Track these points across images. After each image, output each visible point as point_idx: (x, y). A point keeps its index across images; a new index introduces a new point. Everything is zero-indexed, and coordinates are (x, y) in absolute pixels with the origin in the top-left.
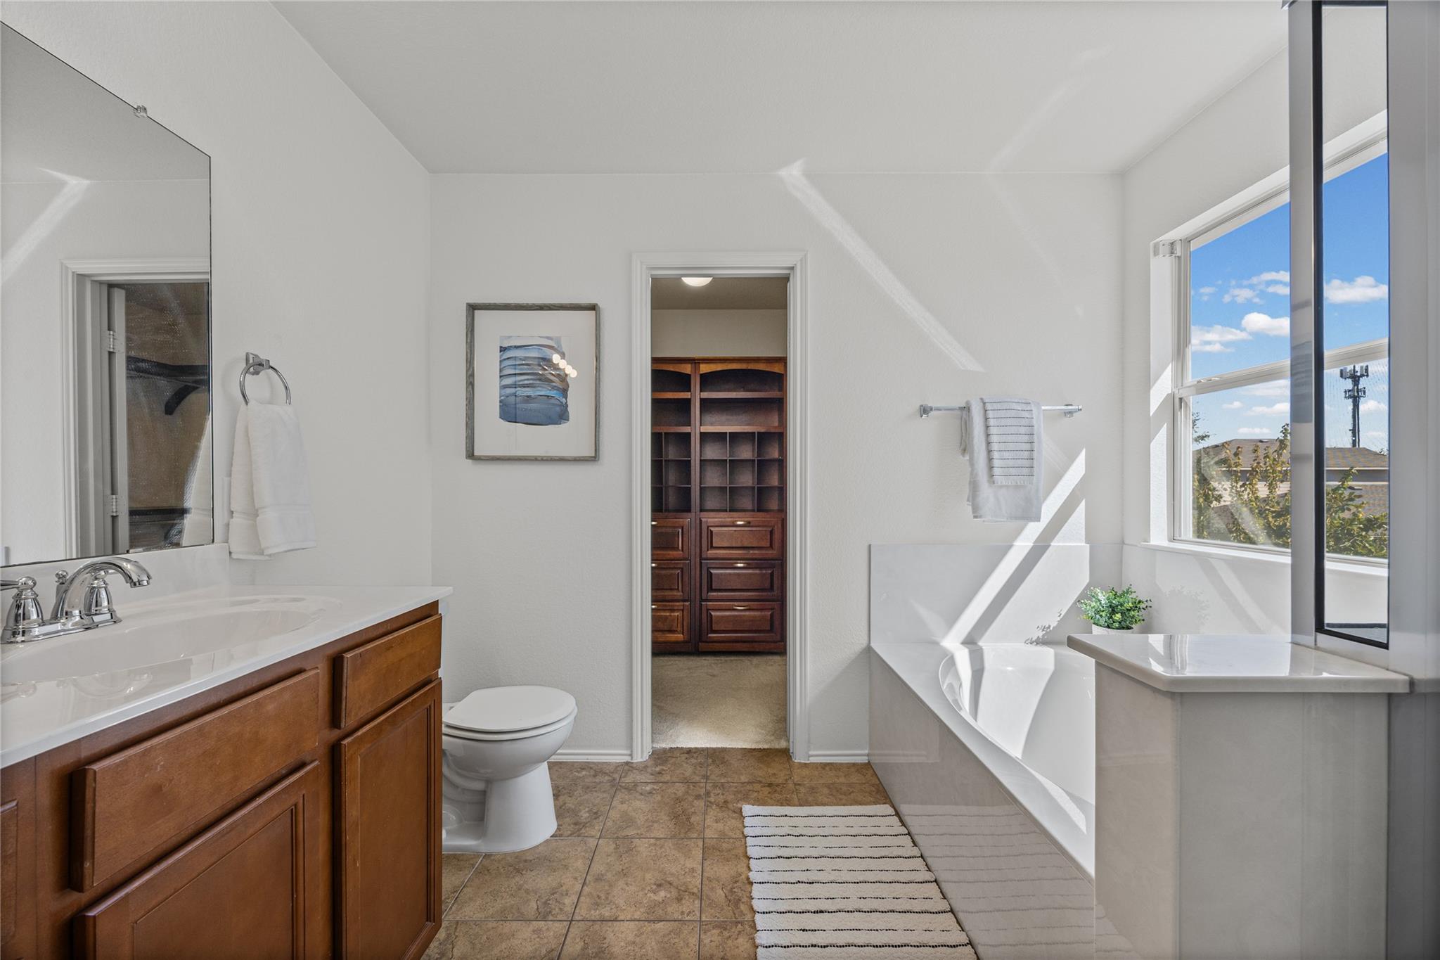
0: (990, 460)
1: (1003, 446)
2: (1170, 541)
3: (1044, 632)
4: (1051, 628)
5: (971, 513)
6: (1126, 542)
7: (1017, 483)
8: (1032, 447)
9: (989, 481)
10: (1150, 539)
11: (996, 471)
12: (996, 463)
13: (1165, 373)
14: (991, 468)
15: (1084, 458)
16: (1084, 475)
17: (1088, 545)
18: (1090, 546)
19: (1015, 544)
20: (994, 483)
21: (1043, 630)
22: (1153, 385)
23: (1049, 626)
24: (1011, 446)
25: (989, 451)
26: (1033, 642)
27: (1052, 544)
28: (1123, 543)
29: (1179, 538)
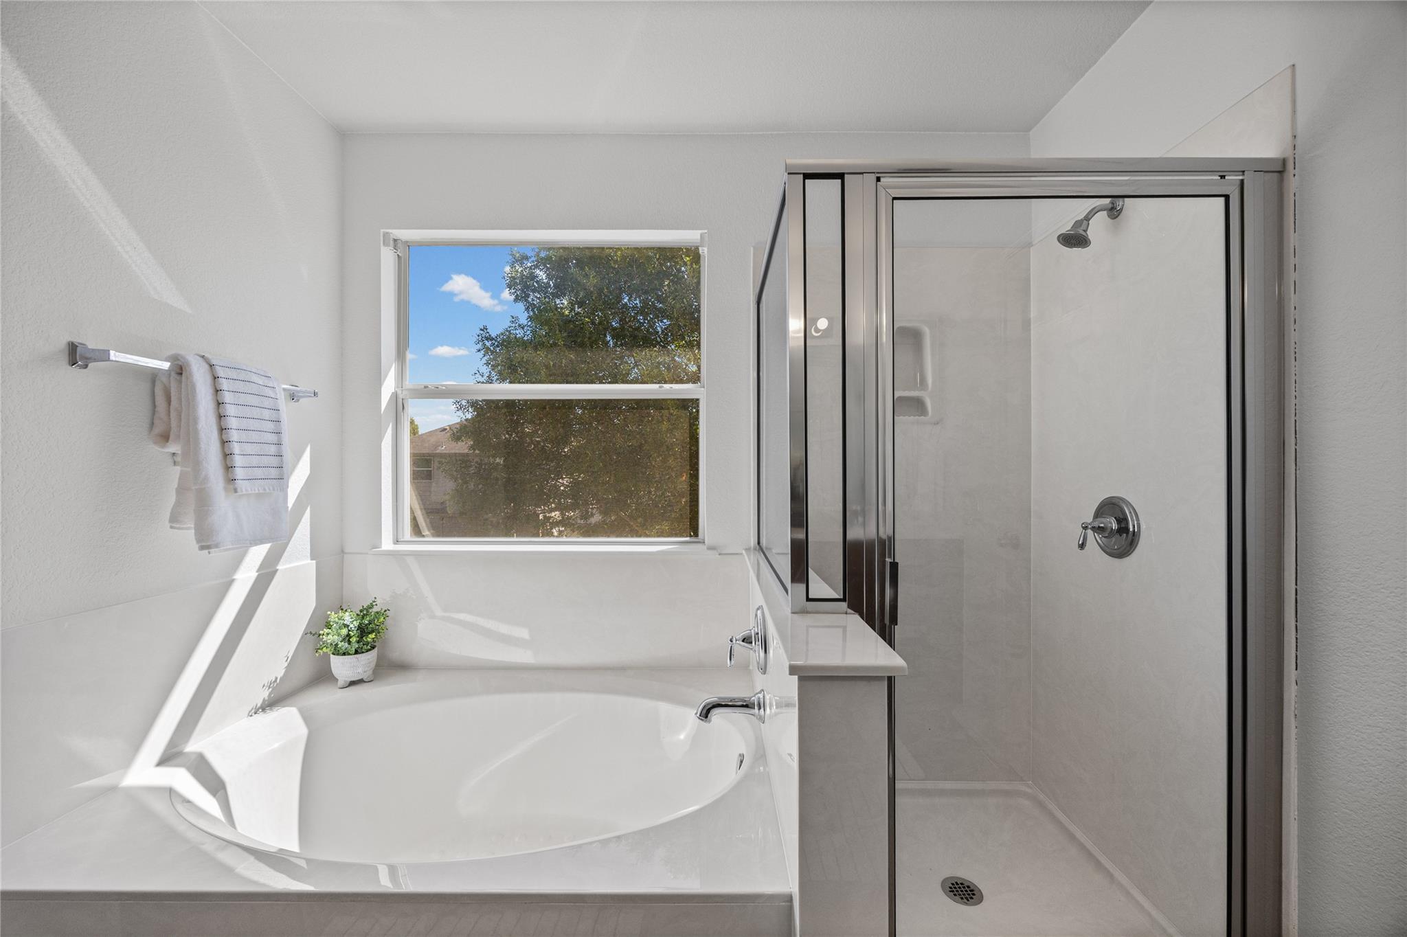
0: (226, 455)
1: (244, 436)
2: (395, 544)
3: (271, 689)
4: (278, 681)
5: (195, 542)
6: (346, 551)
7: (265, 489)
8: (279, 439)
9: (226, 489)
10: (381, 545)
11: (239, 473)
12: (238, 461)
13: (390, 373)
14: (228, 468)
15: (309, 455)
16: (310, 475)
17: (314, 561)
18: (317, 564)
19: (235, 577)
20: (236, 491)
21: (269, 688)
22: (384, 381)
23: (276, 678)
24: (254, 437)
25: (224, 443)
26: (258, 710)
27: (279, 567)
28: (343, 551)
29: (402, 540)
